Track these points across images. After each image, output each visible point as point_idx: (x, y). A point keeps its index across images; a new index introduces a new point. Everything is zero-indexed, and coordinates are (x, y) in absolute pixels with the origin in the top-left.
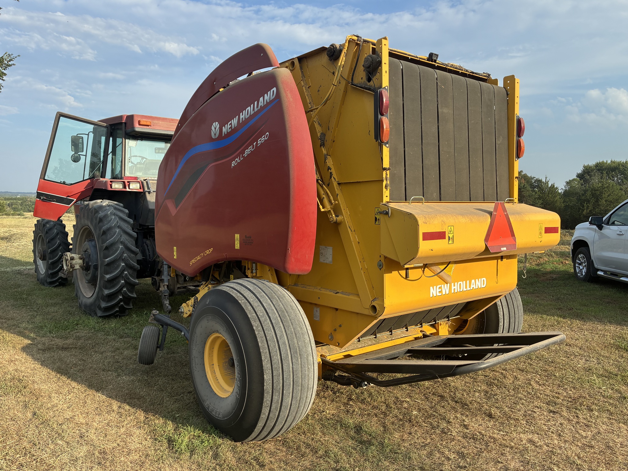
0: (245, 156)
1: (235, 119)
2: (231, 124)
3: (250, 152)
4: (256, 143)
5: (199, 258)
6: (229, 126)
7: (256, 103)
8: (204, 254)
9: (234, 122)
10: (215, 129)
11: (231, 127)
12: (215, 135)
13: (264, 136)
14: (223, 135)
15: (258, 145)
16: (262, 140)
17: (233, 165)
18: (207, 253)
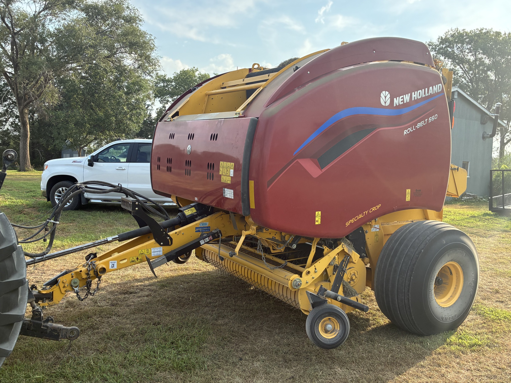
0: (418, 128)
1: (407, 95)
2: (403, 98)
3: (422, 125)
4: (427, 119)
5: (361, 216)
6: (401, 100)
7: (426, 89)
8: (369, 212)
9: (407, 98)
10: (385, 97)
11: (403, 101)
12: (385, 103)
13: (434, 116)
14: (395, 105)
15: (429, 122)
16: (432, 119)
17: (405, 133)
18: (373, 209)
